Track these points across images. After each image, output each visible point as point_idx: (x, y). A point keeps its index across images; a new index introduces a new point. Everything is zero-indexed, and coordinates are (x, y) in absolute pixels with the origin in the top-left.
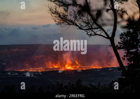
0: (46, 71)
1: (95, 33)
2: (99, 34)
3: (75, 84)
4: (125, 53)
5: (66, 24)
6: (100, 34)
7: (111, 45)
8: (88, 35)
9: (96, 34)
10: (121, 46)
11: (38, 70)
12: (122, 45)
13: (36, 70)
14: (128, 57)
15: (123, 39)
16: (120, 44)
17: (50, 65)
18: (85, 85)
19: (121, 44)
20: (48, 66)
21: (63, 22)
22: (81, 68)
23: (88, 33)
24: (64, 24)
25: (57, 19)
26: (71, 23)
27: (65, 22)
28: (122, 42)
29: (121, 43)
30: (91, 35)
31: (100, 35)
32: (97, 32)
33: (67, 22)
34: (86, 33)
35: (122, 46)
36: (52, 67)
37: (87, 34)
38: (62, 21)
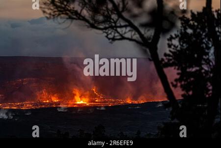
0: (36, 109)
1: (121, 35)
2: (130, 37)
3: (92, 133)
4: (178, 74)
5: (64, 18)
6: (132, 37)
7: (151, 58)
8: (109, 39)
9: (123, 38)
10: (169, 60)
11: (22, 105)
12: (171, 60)
13: (17, 106)
14: (183, 83)
15: (173, 47)
16: (168, 57)
17: (45, 97)
18: (112, 135)
19: (171, 58)
20: (41, 98)
21: (59, 15)
22: (104, 102)
23: (108, 35)
24: (61, 18)
25: (48, 7)
26: (75, 17)
27: (63, 14)
28: (171, 54)
29: (169, 55)
30: (114, 39)
31: (131, 40)
32: (125, 33)
33: (67, 14)
34: (105, 34)
35: (171, 62)
36: (48, 101)
37: (107, 37)
38: (57, 13)
